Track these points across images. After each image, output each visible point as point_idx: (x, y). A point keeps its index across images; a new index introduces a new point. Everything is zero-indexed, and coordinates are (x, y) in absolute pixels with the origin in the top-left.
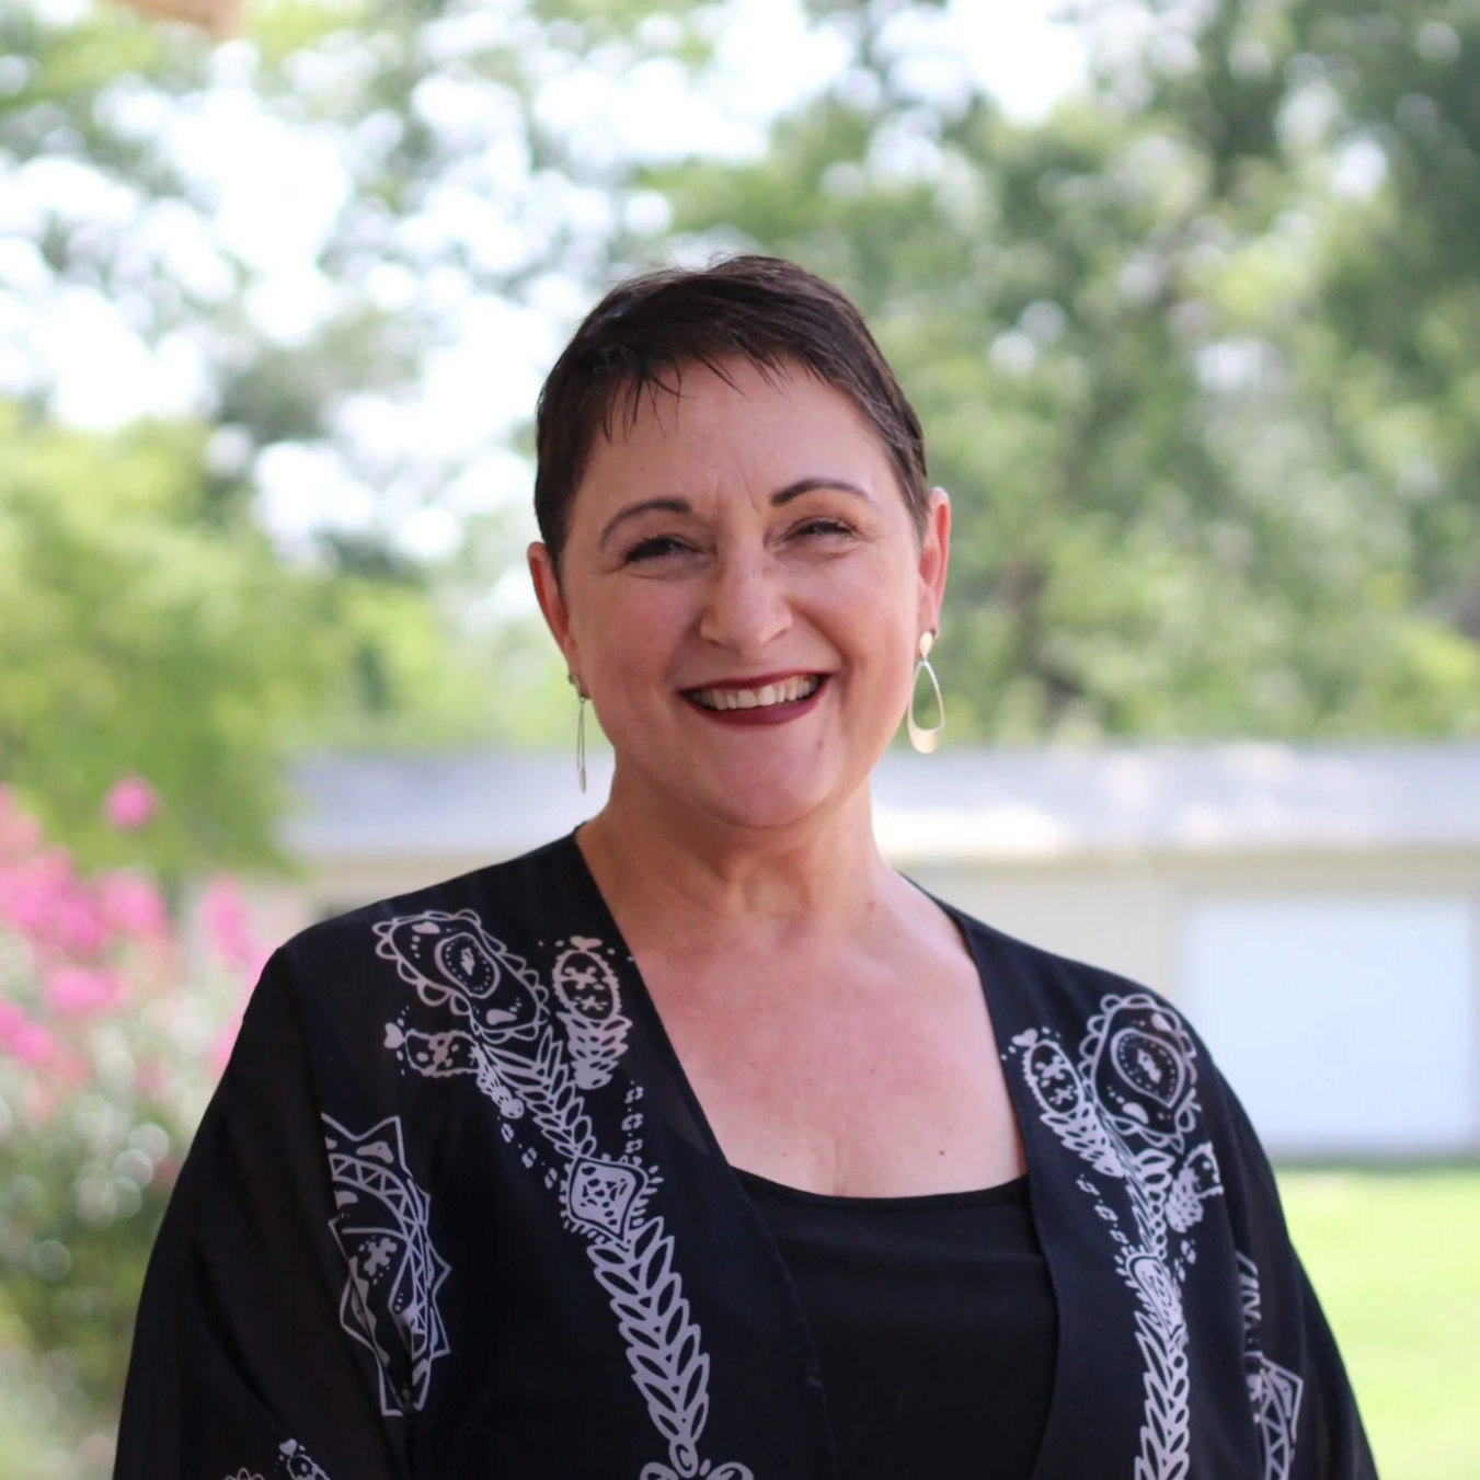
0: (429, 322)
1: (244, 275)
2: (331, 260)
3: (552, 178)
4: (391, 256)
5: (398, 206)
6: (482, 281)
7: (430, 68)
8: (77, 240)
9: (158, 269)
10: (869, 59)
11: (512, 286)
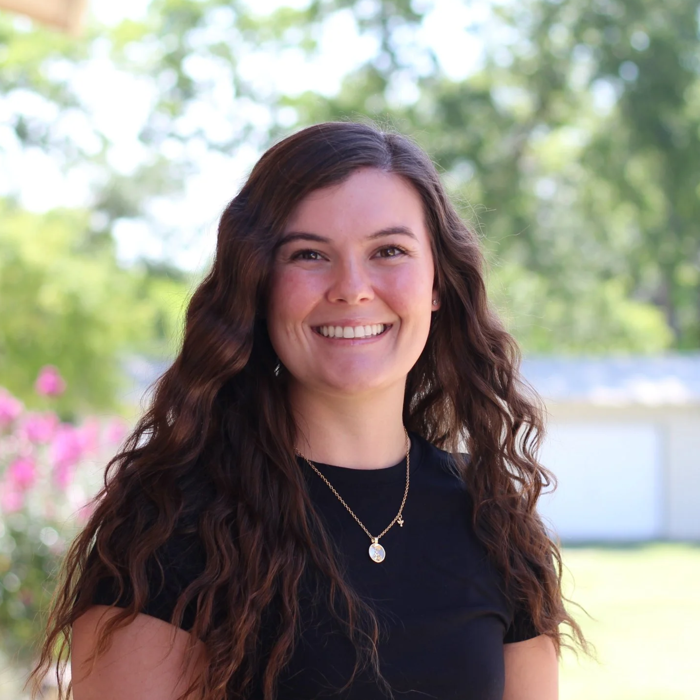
0: (189, 164)
1: (106, 143)
2: (146, 137)
3: (245, 100)
4: (172, 135)
5: (175, 112)
6: (212, 147)
7: (191, 51)
8: (31, 126)
9: (67, 140)
10: (386, 47)
11: (227, 149)
